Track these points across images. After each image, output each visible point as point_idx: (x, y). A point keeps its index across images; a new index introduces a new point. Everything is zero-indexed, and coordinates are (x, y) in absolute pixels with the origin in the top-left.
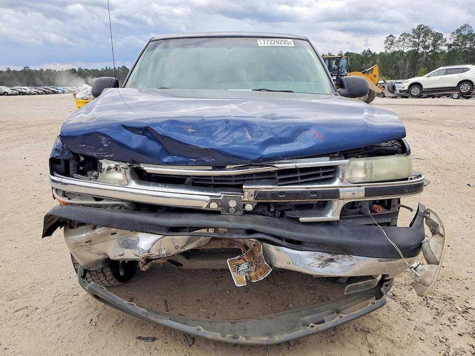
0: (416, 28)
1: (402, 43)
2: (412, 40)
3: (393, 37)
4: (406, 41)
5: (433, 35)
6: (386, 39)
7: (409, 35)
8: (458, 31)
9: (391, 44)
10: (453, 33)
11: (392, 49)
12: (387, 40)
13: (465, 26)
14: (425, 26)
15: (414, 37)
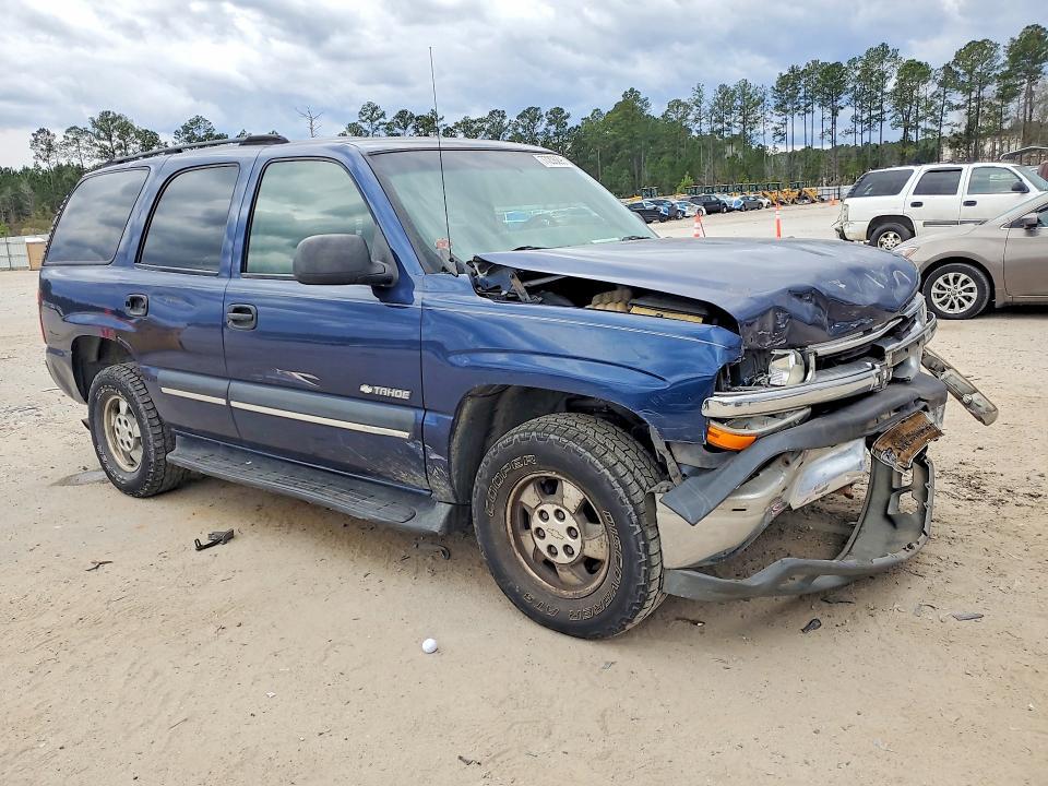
0: (96, 118)
1: (74, 149)
2: (96, 141)
3: (48, 134)
4: (82, 142)
5: (139, 134)
6: (33, 139)
7: (85, 132)
8: (186, 129)
9: (49, 150)
10: (177, 132)
11: (52, 160)
12: (36, 140)
13: (198, 120)
14: (117, 114)
15: (98, 137)
